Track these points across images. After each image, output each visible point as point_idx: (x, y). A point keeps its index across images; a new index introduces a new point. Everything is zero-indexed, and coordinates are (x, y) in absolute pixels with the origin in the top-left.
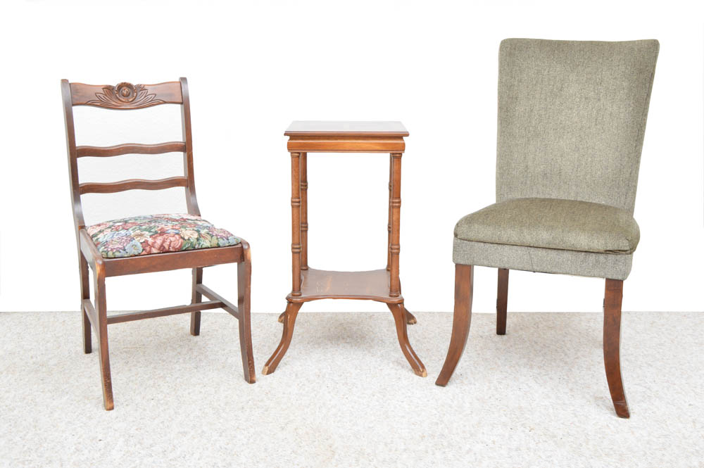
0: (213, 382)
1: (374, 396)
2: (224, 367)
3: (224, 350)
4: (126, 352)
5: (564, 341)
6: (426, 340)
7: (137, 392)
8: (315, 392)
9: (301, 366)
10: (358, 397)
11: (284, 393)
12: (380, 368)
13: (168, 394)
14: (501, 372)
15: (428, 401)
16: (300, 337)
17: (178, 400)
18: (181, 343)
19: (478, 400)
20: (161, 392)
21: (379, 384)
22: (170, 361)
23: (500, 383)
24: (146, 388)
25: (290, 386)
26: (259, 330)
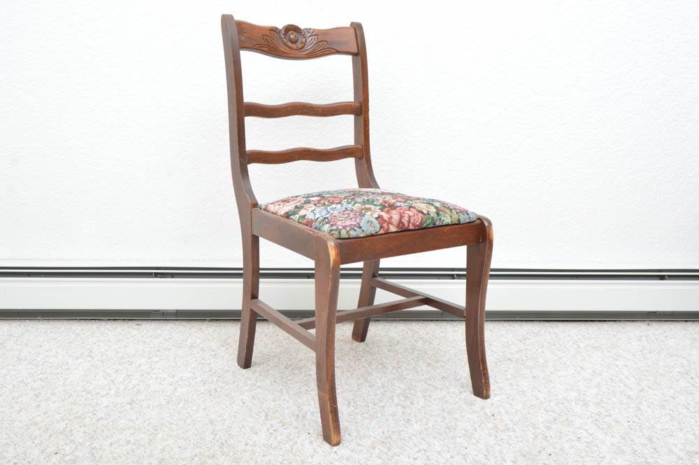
0: (149, 425)
1: (374, 448)
2: (168, 403)
3: (173, 377)
4: (41, 379)
5: (617, 366)
6: (439, 365)
7: (37, 441)
8: (291, 443)
9: (274, 401)
10: (353, 451)
11: (246, 444)
12: (381, 405)
13: (81, 444)
14: (546, 411)
15: (452, 457)
16: (276, 360)
17: (93, 454)
18: (119, 367)
19: (524, 456)
20: (73, 441)
21: (381, 430)
22: (98, 393)
23: (548, 428)
24: (51, 436)
25: (256, 433)
26: (224, 349)
